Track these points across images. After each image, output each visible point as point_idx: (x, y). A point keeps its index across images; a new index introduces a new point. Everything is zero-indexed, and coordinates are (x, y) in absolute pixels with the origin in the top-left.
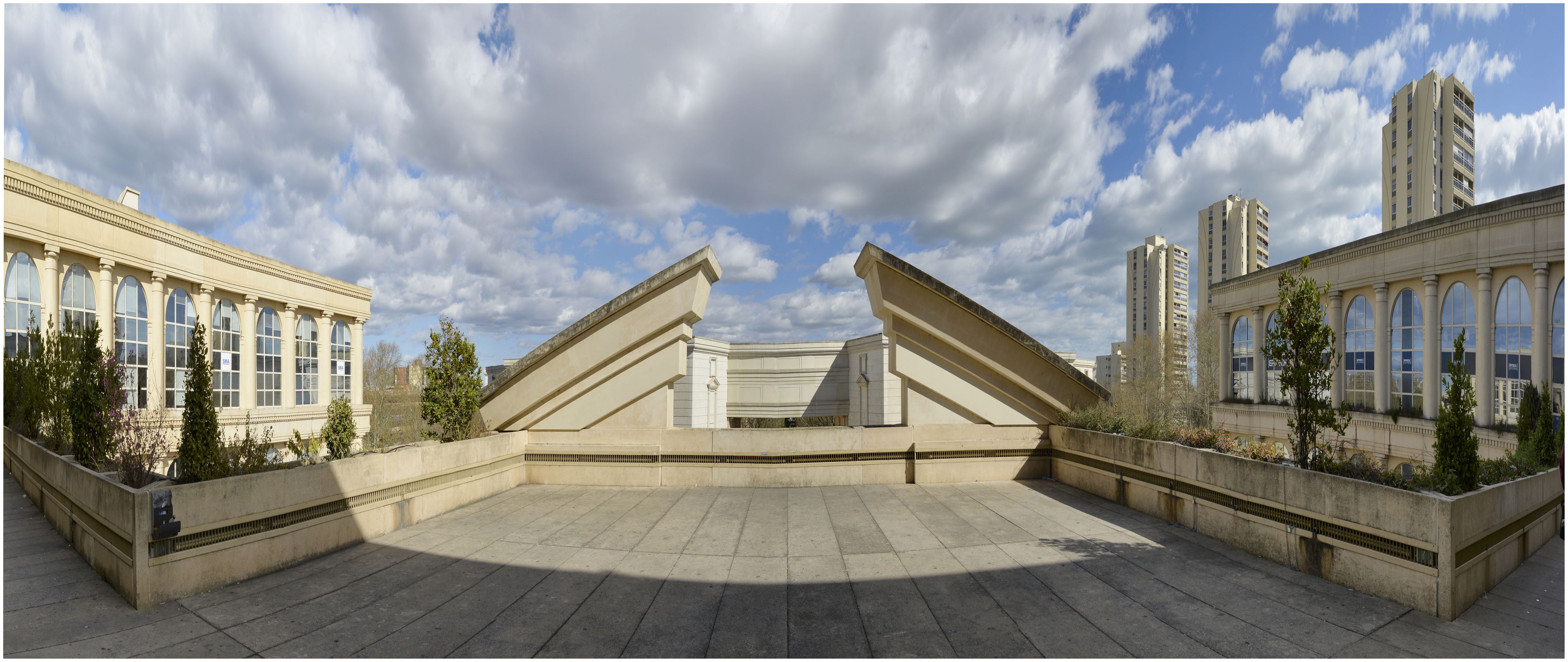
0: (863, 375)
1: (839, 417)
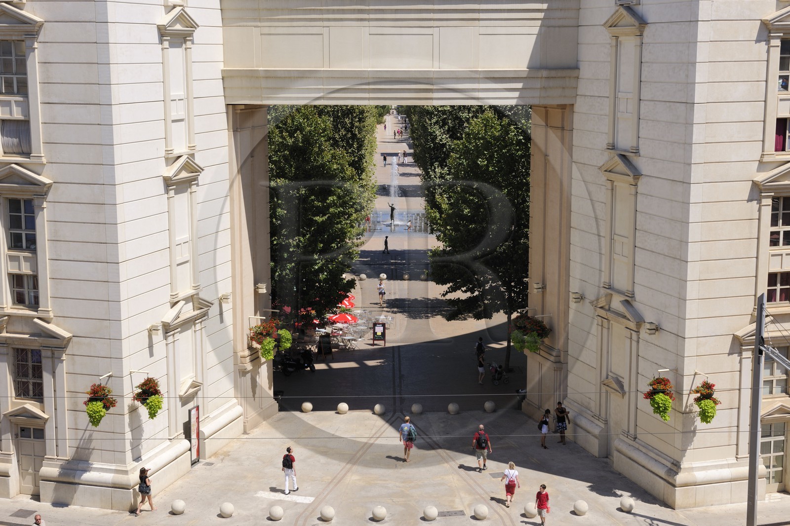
0: (629, 8)
1: (545, 107)
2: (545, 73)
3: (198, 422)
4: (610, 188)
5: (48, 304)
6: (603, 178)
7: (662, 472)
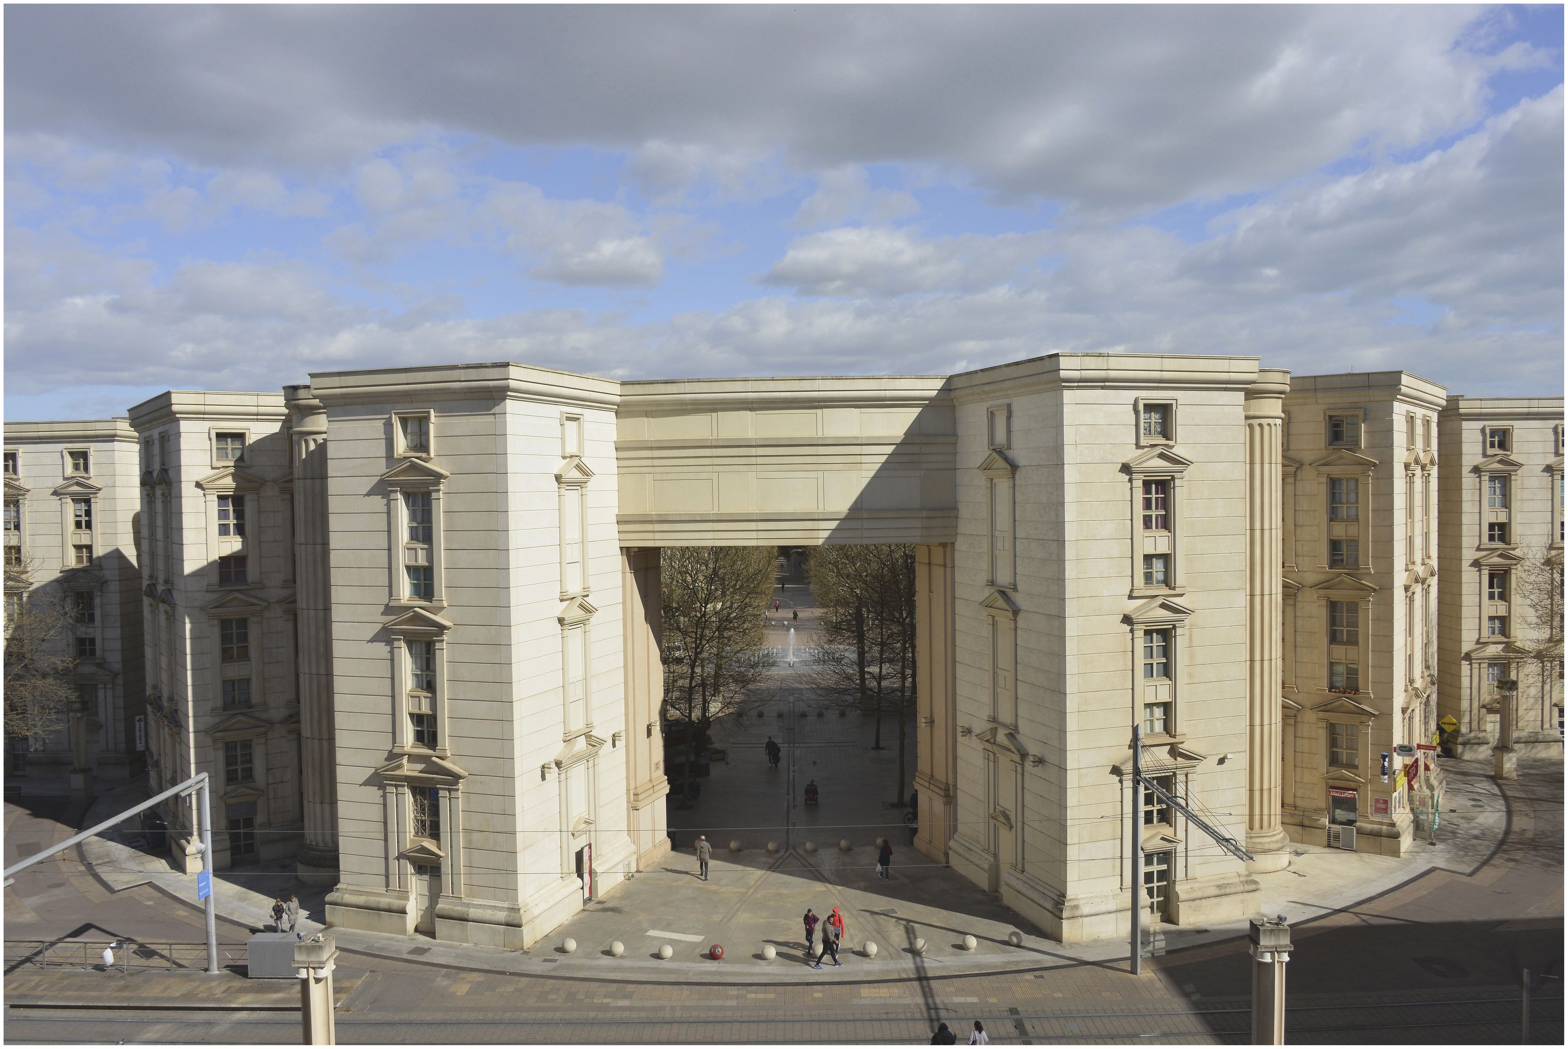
0: (1000, 453)
1: (928, 546)
2: (925, 514)
3: (590, 860)
4: (991, 622)
5: (446, 741)
6: (984, 613)
7: (1049, 905)
